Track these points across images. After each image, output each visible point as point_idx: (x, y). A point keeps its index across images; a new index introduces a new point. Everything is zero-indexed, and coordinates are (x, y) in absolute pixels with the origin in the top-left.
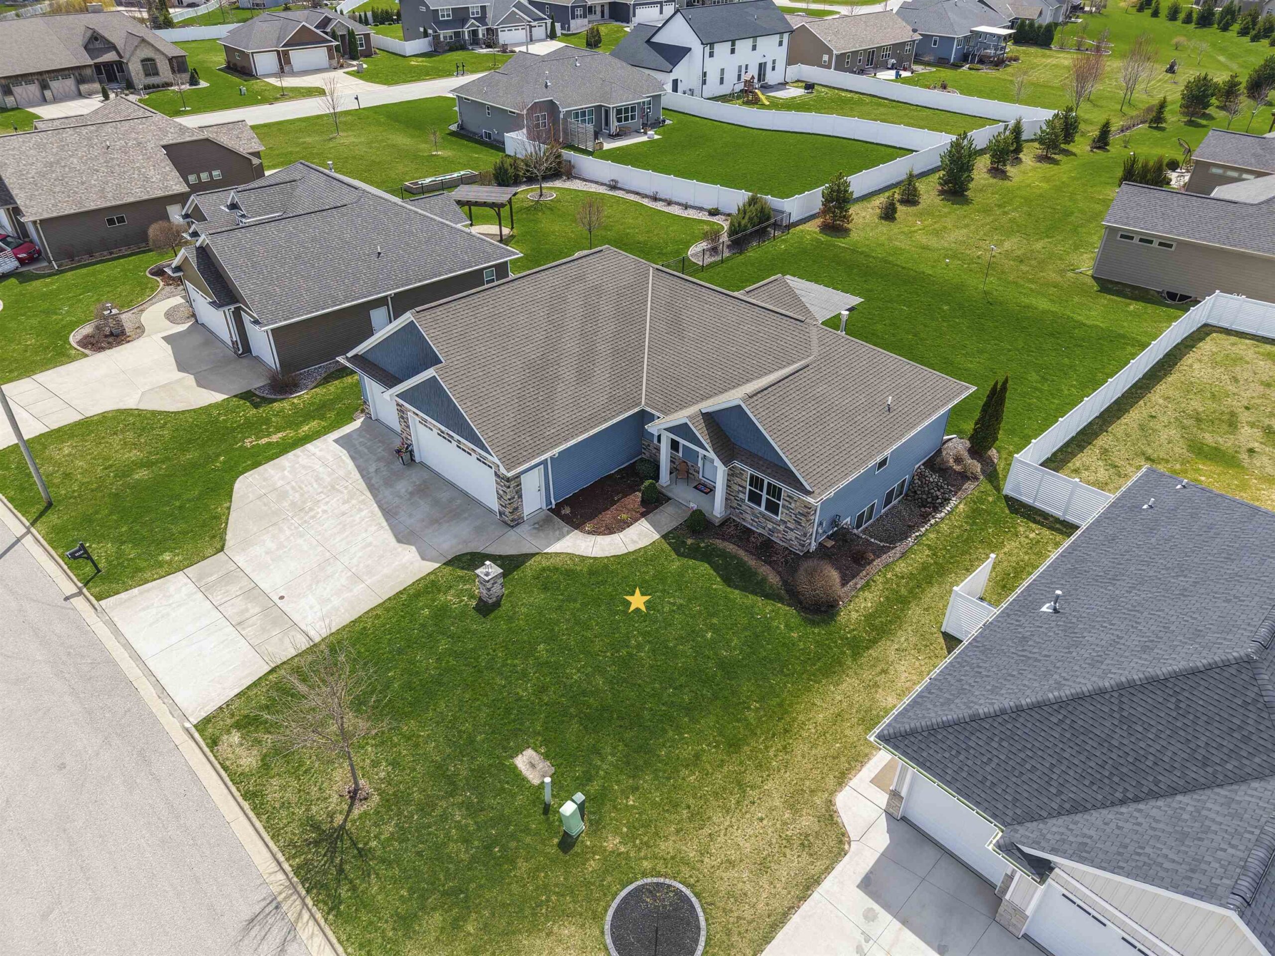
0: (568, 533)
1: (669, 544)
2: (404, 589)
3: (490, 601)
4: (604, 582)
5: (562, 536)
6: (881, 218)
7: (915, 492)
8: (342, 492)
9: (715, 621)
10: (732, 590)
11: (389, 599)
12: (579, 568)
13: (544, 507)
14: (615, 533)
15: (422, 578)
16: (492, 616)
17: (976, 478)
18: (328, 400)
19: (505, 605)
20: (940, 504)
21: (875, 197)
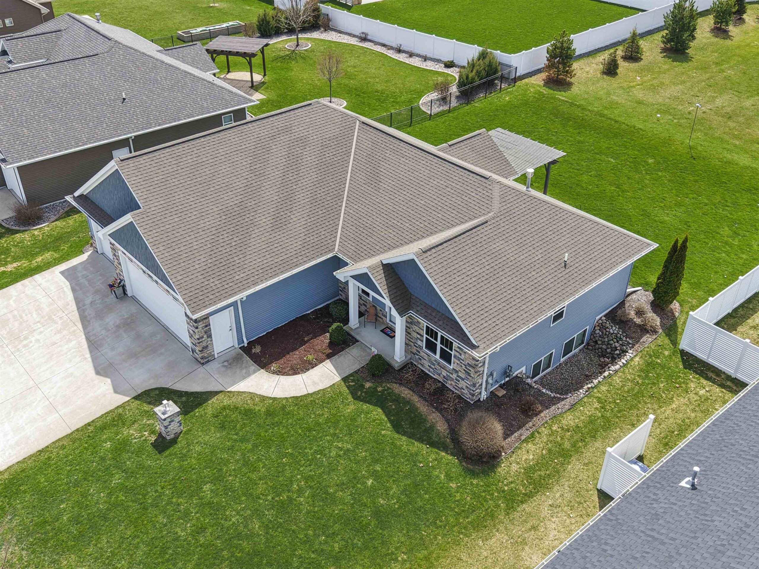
0: (255, 372)
1: (348, 387)
2: (93, 421)
3: (168, 438)
4: (280, 423)
5: (248, 375)
6: (604, 73)
7: (596, 342)
8: (56, 323)
9: (378, 468)
10: (400, 436)
11: (77, 430)
12: (257, 408)
13: (236, 346)
14: (299, 373)
15: (111, 411)
16: (167, 452)
17: (655, 332)
18: (66, 232)
19: (182, 442)
20: (618, 355)
21: (601, 53)
